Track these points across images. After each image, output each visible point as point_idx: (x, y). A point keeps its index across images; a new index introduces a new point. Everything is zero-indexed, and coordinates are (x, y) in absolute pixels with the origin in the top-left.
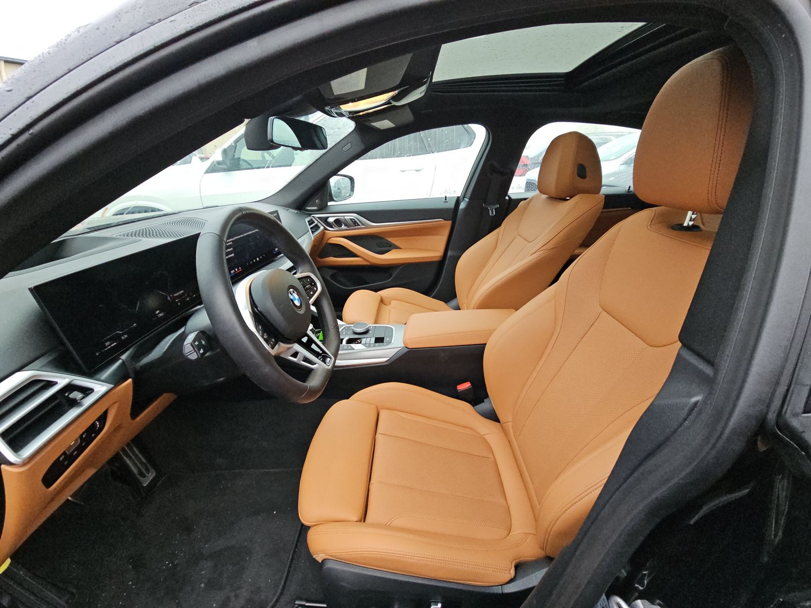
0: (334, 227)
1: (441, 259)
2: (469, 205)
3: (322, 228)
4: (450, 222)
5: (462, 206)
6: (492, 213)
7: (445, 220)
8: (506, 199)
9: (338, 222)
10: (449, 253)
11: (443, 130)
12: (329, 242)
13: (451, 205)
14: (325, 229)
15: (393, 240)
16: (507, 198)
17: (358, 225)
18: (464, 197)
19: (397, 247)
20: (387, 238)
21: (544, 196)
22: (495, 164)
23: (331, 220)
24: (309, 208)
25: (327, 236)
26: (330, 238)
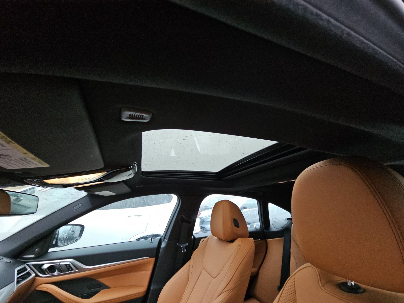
0: (46, 273)
1: (145, 294)
2: (168, 244)
3: (33, 275)
4: (153, 259)
5: (163, 245)
6: (184, 250)
7: (150, 257)
8: (192, 239)
9: (52, 269)
10: (152, 288)
11: (151, 197)
12: (38, 289)
13: (155, 244)
14: (37, 276)
15: (103, 280)
16: (193, 237)
17: (72, 270)
18: (164, 238)
19: (106, 287)
20: (97, 279)
21: (216, 238)
22: (184, 216)
23: (45, 267)
24: (25, 257)
25: (37, 283)
26: (38, 285)
